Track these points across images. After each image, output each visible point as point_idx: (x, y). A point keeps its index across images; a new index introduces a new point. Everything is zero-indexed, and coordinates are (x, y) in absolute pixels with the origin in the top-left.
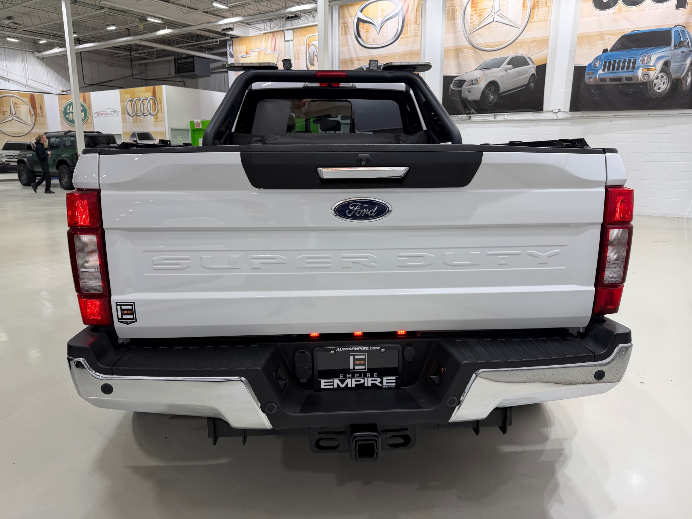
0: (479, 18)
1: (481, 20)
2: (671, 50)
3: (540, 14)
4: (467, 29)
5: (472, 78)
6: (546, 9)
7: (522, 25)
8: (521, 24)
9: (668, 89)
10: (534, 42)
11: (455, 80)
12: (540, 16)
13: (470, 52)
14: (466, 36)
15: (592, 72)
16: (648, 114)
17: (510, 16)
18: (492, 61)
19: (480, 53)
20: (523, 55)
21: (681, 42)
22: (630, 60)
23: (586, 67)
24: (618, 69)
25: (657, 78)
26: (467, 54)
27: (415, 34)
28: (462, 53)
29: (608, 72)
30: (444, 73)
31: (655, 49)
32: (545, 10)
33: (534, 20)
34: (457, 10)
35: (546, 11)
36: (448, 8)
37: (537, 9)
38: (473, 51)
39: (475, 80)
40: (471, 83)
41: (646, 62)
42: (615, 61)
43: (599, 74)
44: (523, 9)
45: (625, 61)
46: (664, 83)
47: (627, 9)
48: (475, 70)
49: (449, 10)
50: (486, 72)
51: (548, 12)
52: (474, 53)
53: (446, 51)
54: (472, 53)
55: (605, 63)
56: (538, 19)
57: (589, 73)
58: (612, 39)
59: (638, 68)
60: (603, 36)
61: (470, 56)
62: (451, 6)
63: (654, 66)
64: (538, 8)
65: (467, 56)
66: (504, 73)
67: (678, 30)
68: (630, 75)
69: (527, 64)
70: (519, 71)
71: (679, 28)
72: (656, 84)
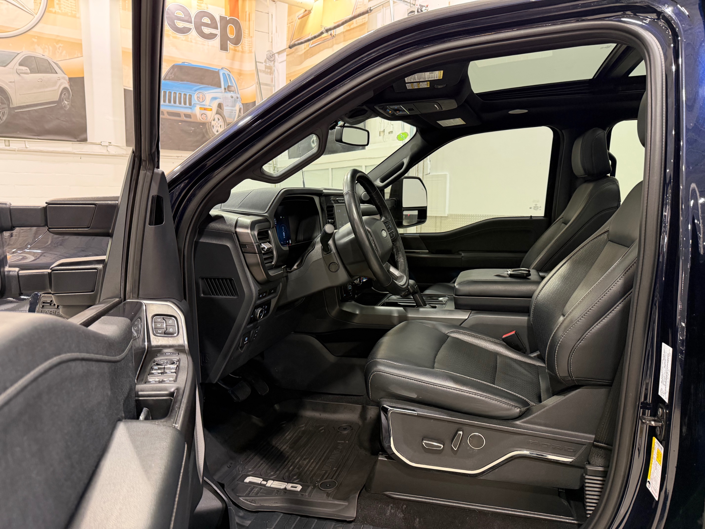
2: (222, 92)
8: (35, 10)
10: (58, 41)
21: (229, 87)
25: (214, 120)
29: (165, 104)
31: (207, 88)
32: (71, 2)
33: (55, 11)
35: (72, 4)
46: (220, 126)
59: (195, 105)
63: (210, 106)
66: (16, 78)
67: (225, 73)
68: (188, 111)
69: (53, 71)
70: (41, 79)
71: (227, 72)
72: (214, 127)
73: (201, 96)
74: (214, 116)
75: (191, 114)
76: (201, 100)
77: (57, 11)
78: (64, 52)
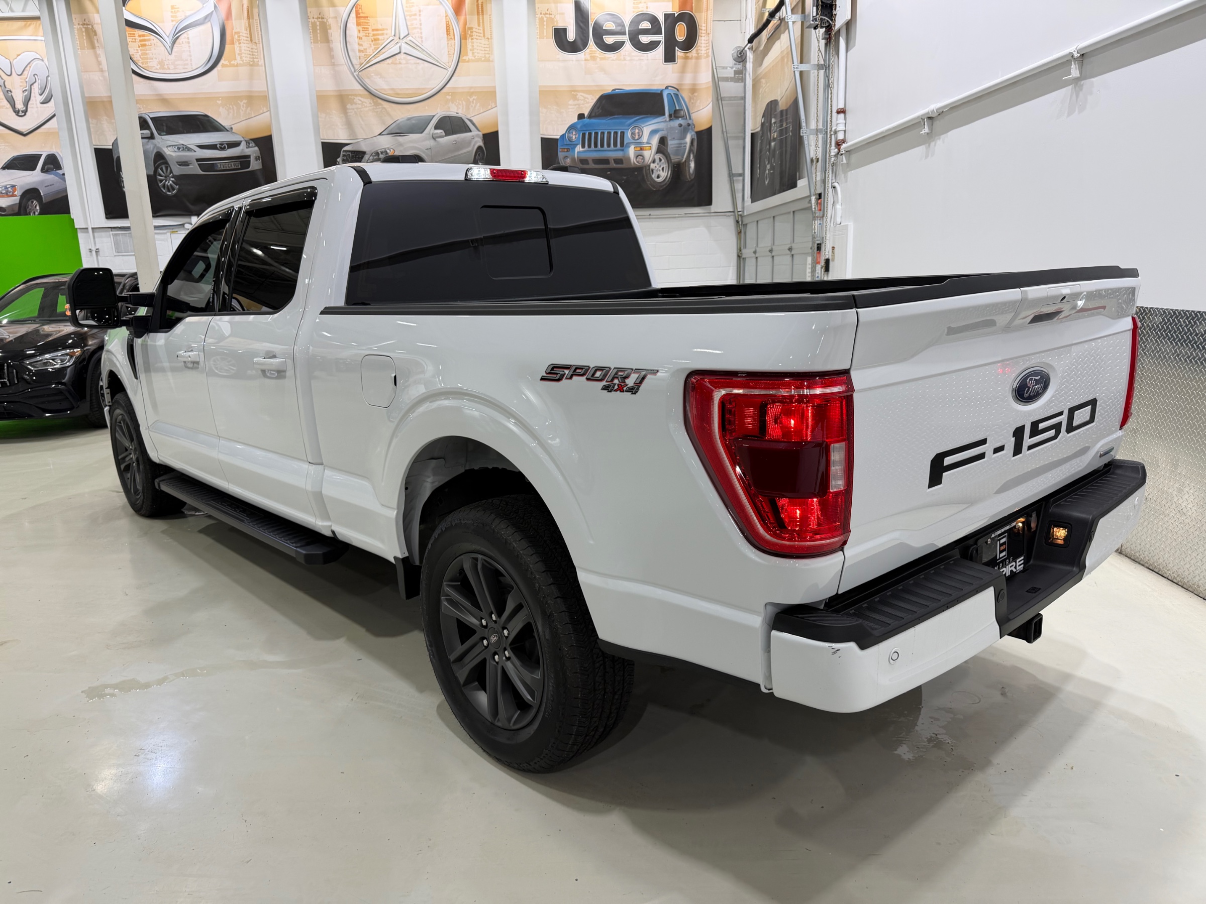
0: (374, 45)
1: (379, 48)
2: (666, 121)
3: (477, 50)
4: (354, 61)
5: (376, 150)
6: (484, 41)
7: (450, 64)
8: (448, 63)
9: (669, 178)
10: (471, 94)
11: (344, 151)
12: (478, 53)
13: (365, 102)
14: (355, 74)
15: (567, 149)
16: (649, 214)
17: (428, 45)
18: (408, 122)
19: (385, 106)
20: (459, 114)
21: (676, 111)
22: (616, 133)
23: (556, 140)
24: (602, 146)
25: (654, 162)
26: (360, 106)
27: (251, 61)
28: (351, 105)
29: (589, 149)
30: (322, 138)
31: (645, 119)
32: (484, 44)
33: (469, 59)
34: (330, 25)
35: (486, 46)
36: (311, 20)
37: (470, 40)
38: (372, 102)
39: (382, 153)
40: (375, 158)
41: (636, 138)
42: (596, 134)
43: (578, 152)
44: (447, 38)
45: (609, 133)
46: (663, 169)
47: (603, 56)
48: (380, 134)
49: (314, 25)
50: (400, 139)
51: (489, 47)
52: (373, 104)
53: (321, 100)
54: (371, 105)
55: (584, 135)
56: (475, 56)
57: (563, 150)
58: (588, 98)
59: (629, 144)
60: (575, 93)
61: (367, 109)
62: (319, 18)
63: (648, 143)
64: (472, 39)
65: (362, 110)
66: (431, 143)
67: (670, 94)
68: (618, 155)
69: (468, 129)
70: (456, 141)
71: (671, 91)
72: (654, 171)
73: (637, 131)
74: (654, 156)
75: (623, 158)
76: (637, 137)
77: (470, 58)
78: (478, 104)
